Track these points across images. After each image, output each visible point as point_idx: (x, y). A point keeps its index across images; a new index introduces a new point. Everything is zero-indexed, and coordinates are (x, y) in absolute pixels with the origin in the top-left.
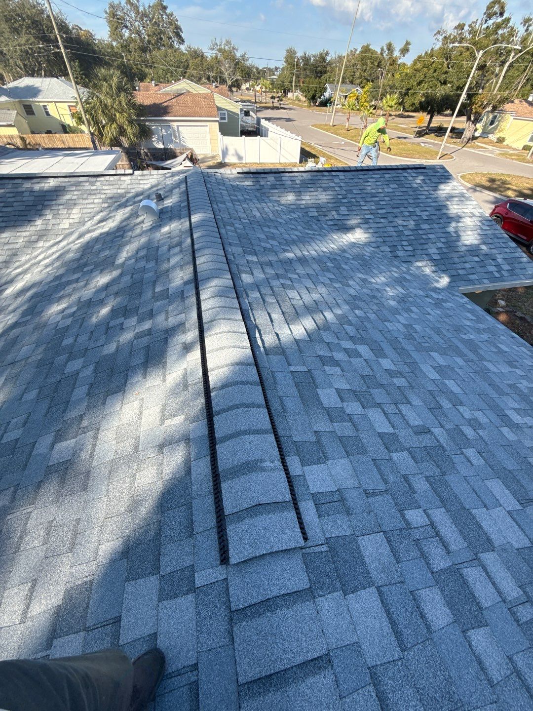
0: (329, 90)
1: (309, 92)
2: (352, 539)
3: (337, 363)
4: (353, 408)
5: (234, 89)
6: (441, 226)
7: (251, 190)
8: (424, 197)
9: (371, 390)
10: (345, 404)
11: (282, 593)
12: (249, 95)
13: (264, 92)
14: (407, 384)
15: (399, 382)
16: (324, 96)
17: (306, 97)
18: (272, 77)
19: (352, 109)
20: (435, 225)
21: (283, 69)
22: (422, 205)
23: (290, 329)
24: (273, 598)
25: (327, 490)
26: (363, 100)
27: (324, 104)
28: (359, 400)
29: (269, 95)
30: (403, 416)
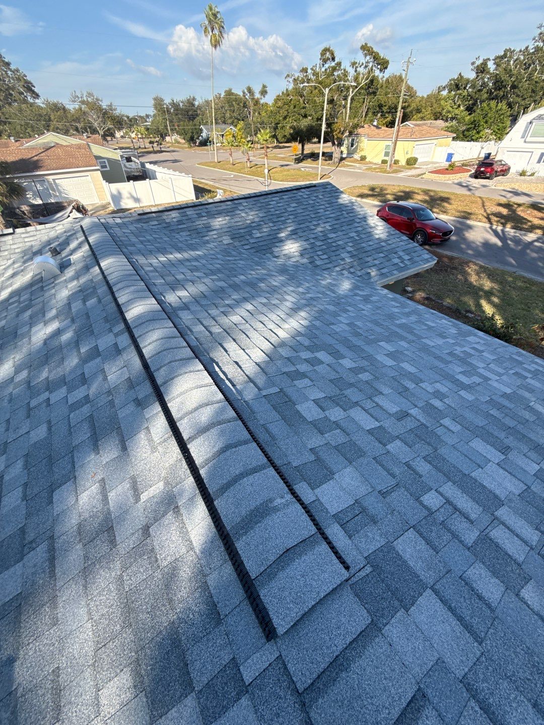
0: (205, 131)
1: (186, 134)
2: (388, 548)
3: (303, 375)
4: (336, 414)
5: (109, 138)
6: (344, 233)
7: (158, 229)
8: (322, 210)
9: (344, 392)
10: (327, 412)
11: (348, 642)
12: (126, 142)
13: (140, 138)
14: (372, 377)
15: (365, 376)
16: (202, 137)
17: (184, 139)
18: (145, 124)
19: (232, 145)
20: (340, 233)
21: (154, 115)
22: (323, 218)
23: (247, 354)
24: (341, 652)
25: (347, 506)
26: (239, 137)
27: (204, 143)
28: (338, 404)
29: (147, 141)
30: (381, 407)
